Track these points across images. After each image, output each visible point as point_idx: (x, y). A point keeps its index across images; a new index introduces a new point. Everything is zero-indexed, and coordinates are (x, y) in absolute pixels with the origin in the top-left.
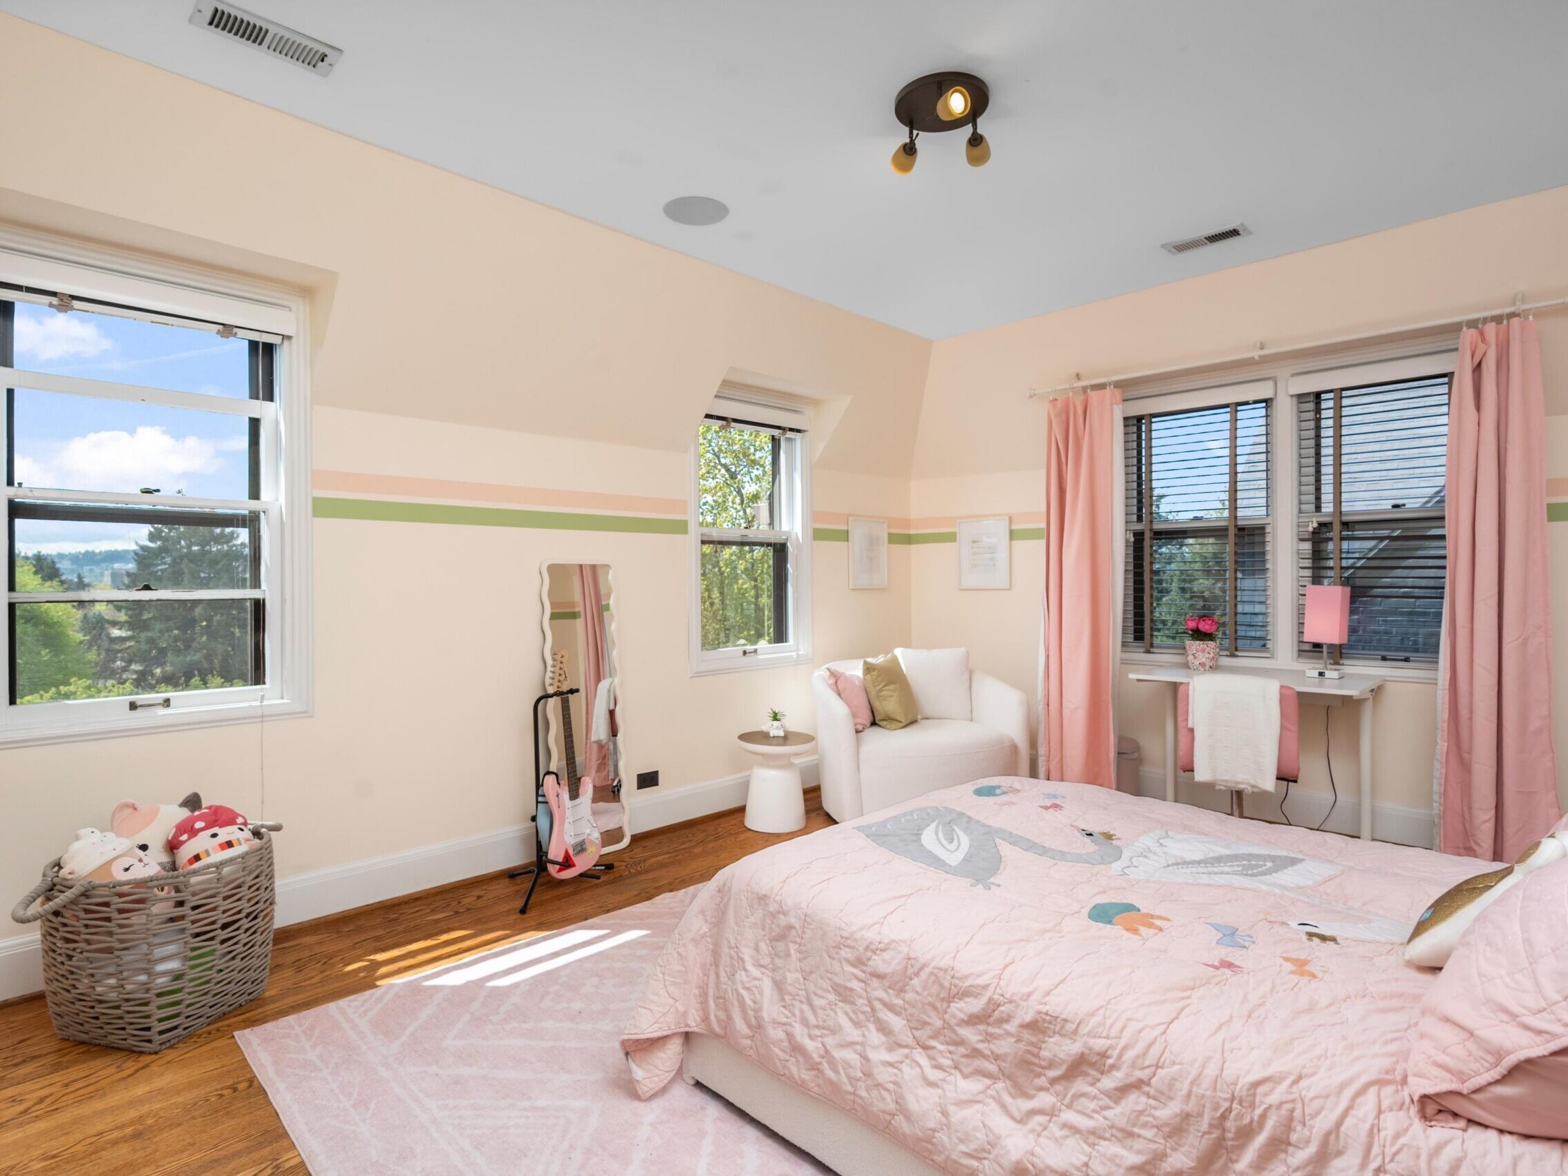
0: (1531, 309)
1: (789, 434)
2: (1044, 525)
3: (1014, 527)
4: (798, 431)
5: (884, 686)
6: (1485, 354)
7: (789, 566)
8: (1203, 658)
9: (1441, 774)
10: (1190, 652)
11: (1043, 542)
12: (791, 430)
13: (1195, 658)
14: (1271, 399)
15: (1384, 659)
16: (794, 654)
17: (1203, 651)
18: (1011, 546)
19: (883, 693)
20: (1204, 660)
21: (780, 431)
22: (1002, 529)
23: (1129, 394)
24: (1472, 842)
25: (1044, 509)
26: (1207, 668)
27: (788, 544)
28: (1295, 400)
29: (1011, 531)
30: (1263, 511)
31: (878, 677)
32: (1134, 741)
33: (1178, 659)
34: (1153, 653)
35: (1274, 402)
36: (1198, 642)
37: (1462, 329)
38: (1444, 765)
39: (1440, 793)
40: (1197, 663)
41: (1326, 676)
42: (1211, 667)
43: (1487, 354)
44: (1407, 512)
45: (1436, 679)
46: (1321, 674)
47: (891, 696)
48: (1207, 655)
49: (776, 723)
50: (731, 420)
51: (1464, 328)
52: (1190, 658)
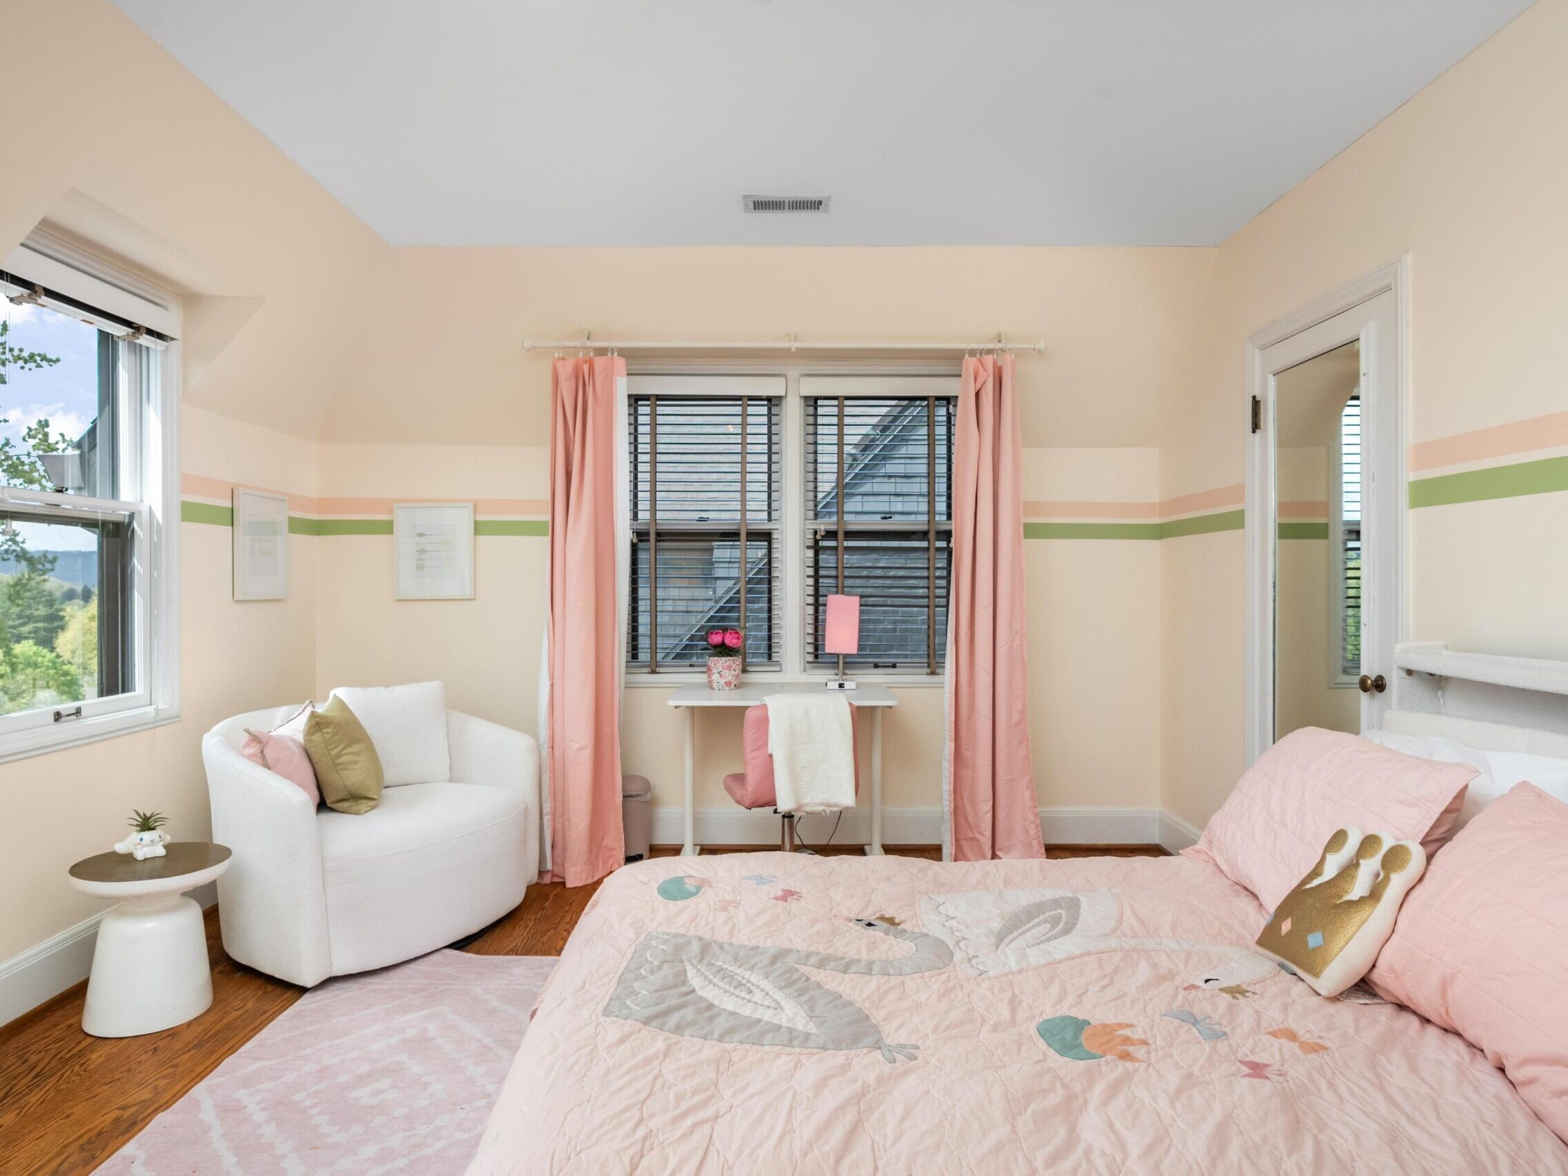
0: (1014, 349)
1: (144, 340)
2: (548, 518)
3: (480, 518)
4: (160, 336)
5: (343, 749)
6: (984, 383)
7: (135, 561)
8: (729, 676)
9: (950, 773)
10: (715, 671)
11: (549, 538)
12: (150, 332)
13: (721, 676)
14: (780, 398)
15: (876, 666)
16: (151, 709)
17: (729, 668)
18: (475, 539)
19: (341, 760)
20: (730, 678)
21: (130, 330)
22: (463, 521)
23: (636, 368)
24: (975, 832)
25: (548, 496)
26: (732, 687)
27: (135, 525)
28: (802, 401)
29: (476, 523)
30: (765, 515)
31: (334, 735)
32: (643, 778)
33: (703, 678)
34: (659, 673)
35: (784, 401)
36: (724, 658)
37: (964, 356)
38: (953, 765)
39: (950, 791)
40: (722, 681)
41: (845, 688)
42: (735, 686)
43: (986, 384)
44: (896, 524)
45: (943, 683)
46: (841, 686)
47: (355, 763)
48: (733, 673)
49: (147, 835)
50: (40, 290)
51: (967, 356)
52: (715, 677)
